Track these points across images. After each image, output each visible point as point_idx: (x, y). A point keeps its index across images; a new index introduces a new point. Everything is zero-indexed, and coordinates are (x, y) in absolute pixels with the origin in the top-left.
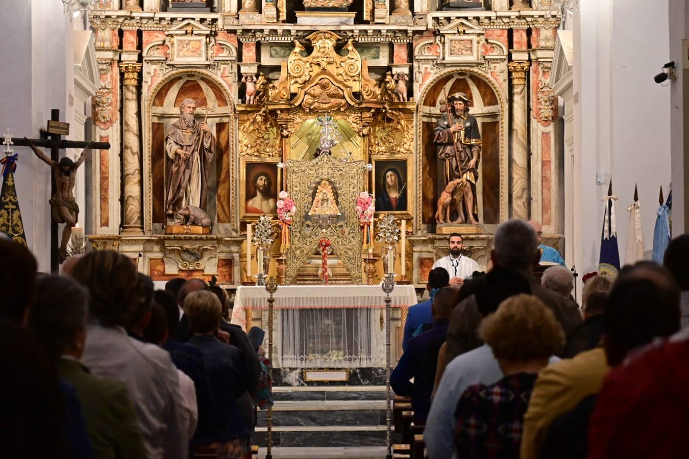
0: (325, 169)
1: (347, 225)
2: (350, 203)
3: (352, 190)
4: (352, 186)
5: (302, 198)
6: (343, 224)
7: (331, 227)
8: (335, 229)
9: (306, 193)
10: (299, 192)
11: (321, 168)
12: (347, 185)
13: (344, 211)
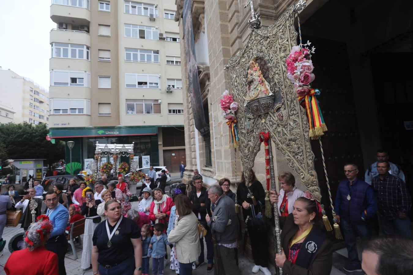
0: (255, 47)
1: (285, 105)
2: (283, 74)
3: (283, 54)
4: (283, 49)
5: (242, 91)
6: (280, 106)
7: (269, 114)
8: (274, 115)
9: (243, 84)
10: (239, 86)
11: (251, 49)
12: (276, 52)
13: (279, 88)
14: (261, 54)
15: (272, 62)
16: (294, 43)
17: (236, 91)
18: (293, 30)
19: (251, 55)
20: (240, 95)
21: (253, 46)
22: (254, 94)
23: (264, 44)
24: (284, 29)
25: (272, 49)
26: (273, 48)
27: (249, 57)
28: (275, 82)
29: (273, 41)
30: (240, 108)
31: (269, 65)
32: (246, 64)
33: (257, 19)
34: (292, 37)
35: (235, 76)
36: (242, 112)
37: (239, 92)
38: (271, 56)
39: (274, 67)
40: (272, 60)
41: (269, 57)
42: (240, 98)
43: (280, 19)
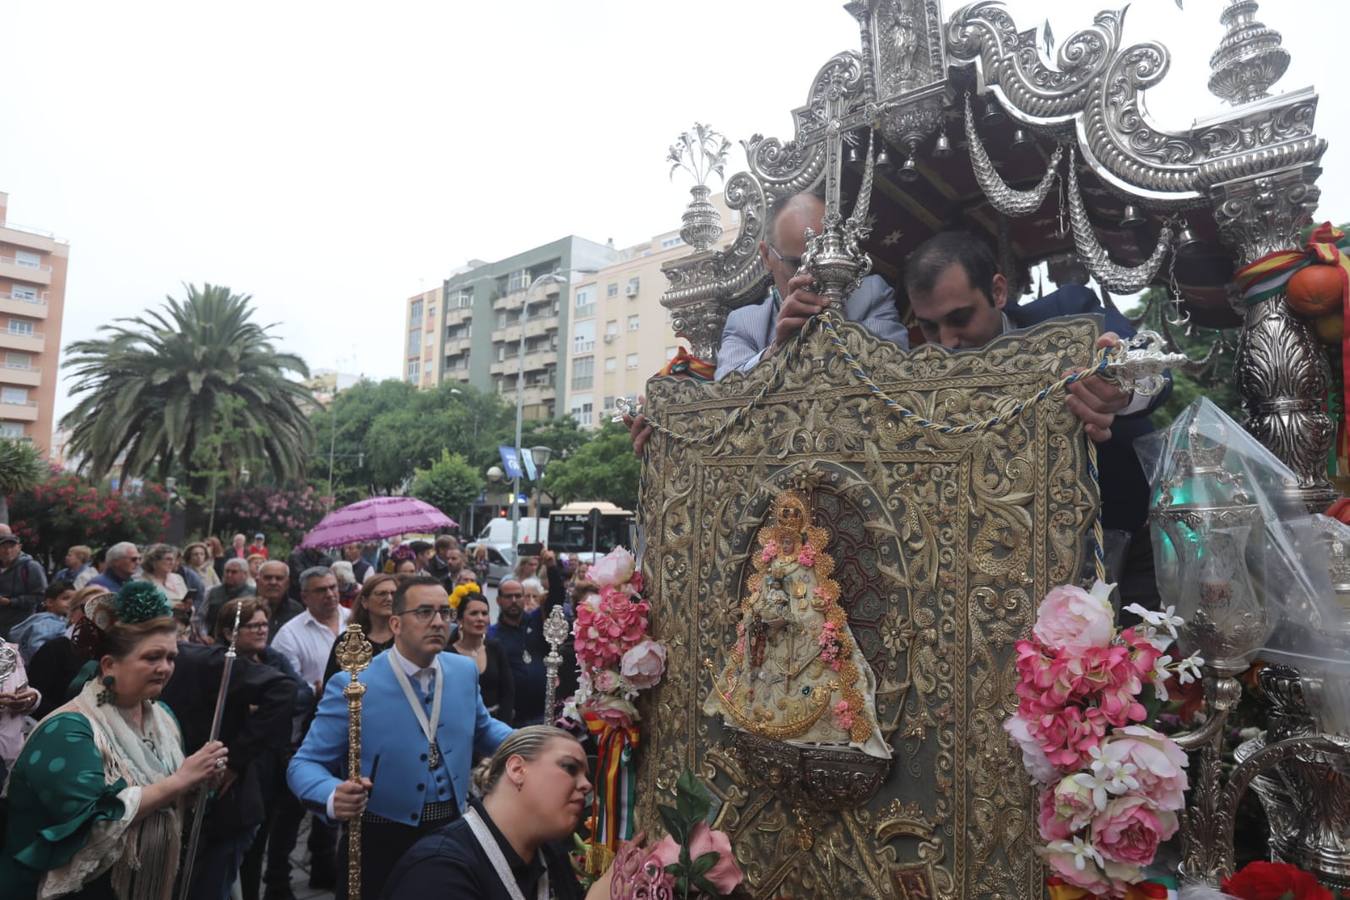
0: (817, 413)
4: (991, 532)
5: (702, 597)
6: (920, 832)
7: (844, 824)
8: (871, 848)
9: (714, 566)
10: (687, 560)
11: (796, 409)
12: (947, 524)
13: (928, 729)
14: (851, 481)
15: (909, 561)
16: (1069, 542)
17: (665, 575)
18: (1073, 466)
19: (789, 445)
20: (683, 612)
21: (811, 402)
22: (782, 707)
23: (880, 430)
24: (1016, 428)
25: (922, 490)
26: (930, 485)
27: (776, 446)
28: (908, 683)
29: (935, 448)
30: (676, 679)
31: (891, 571)
32: (750, 467)
33: (855, 259)
34: (1061, 506)
35: (672, 492)
36: (686, 707)
37: (682, 589)
38: (911, 525)
39: (919, 595)
40: (915, 552)
41: (900, 526)
42: (685, 628)
43: (999, 352)
